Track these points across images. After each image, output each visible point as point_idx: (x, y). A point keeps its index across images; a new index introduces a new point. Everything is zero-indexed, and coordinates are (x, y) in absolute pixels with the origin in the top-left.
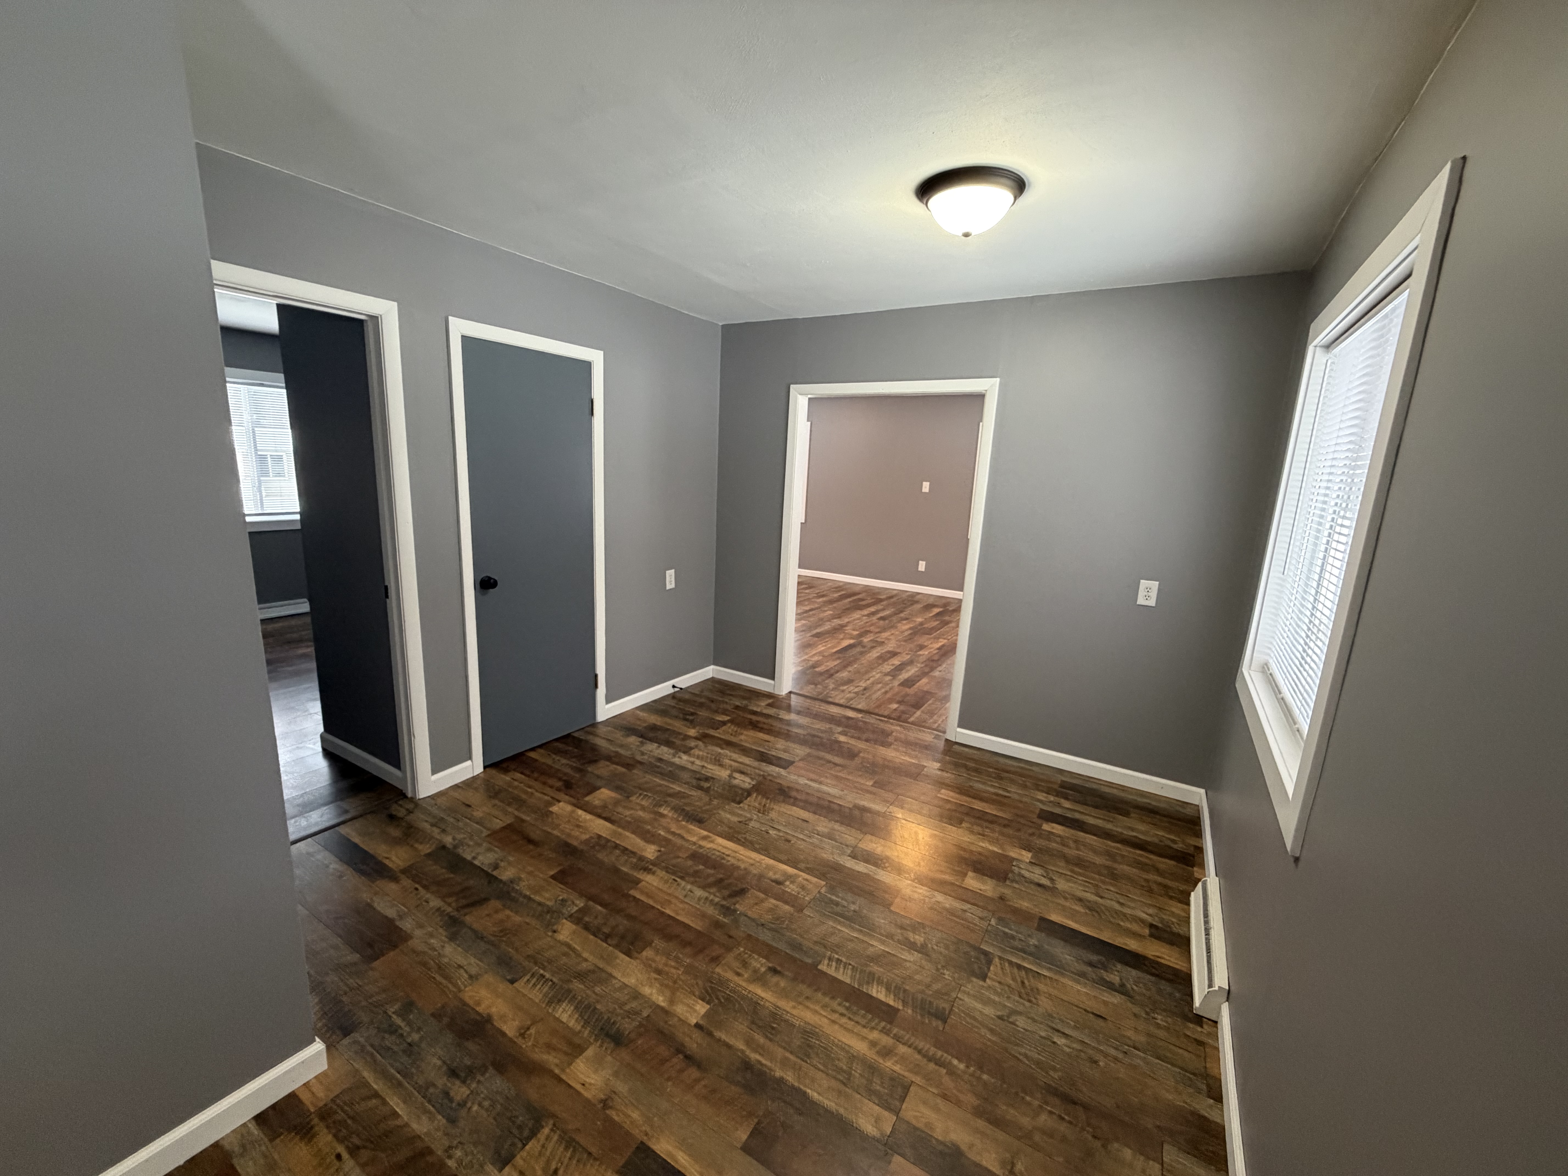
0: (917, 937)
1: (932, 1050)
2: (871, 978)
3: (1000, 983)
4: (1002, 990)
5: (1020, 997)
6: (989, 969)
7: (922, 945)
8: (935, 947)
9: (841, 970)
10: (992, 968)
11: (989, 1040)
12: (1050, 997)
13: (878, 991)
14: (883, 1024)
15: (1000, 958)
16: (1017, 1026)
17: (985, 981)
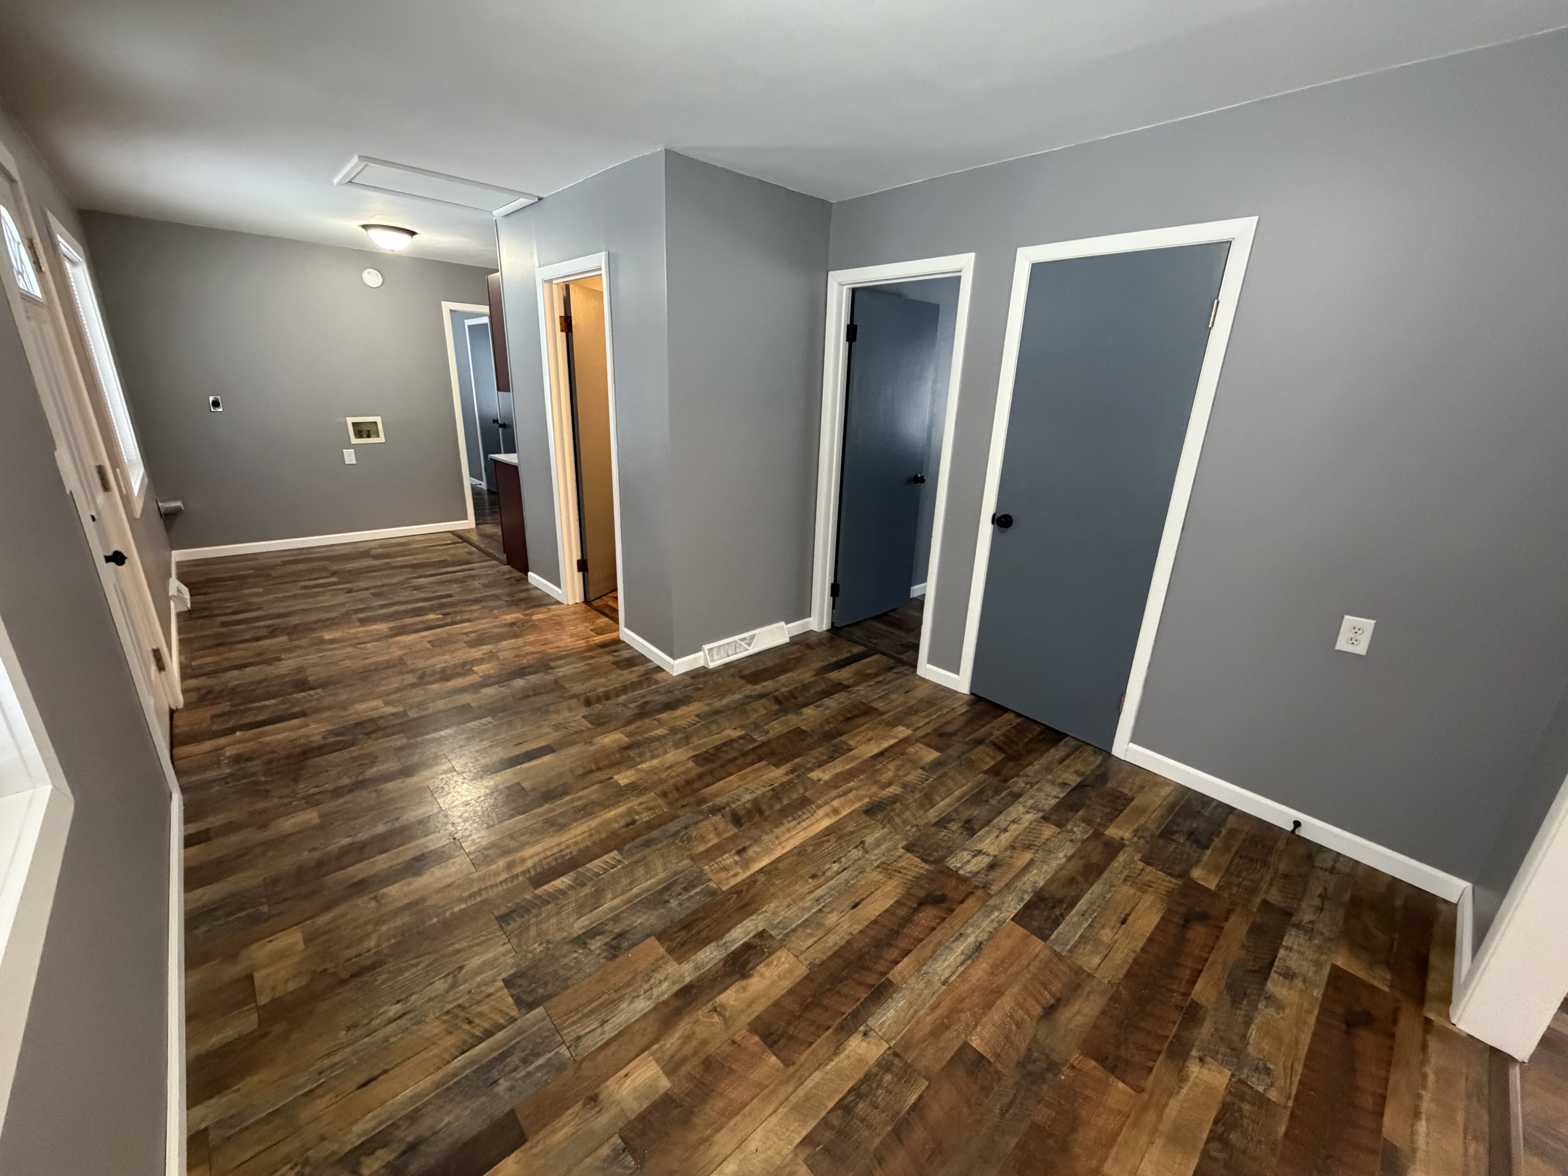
0: (598, 944)
1: (485, 895)
2: (580, 883)
3: (489, 996)
4: (482, 992)
5: (459, 1006)
6: (512, 996)
7: (585, 943)
8: (575, 955)
9: (604, 866)
10: (510, 1000)
11: (452, 944)
12: (432, 1042)
13: (563, 882)
14: (533, 873)
15: (513, 1020)
16: (439, 979)
17: (504, 980)
